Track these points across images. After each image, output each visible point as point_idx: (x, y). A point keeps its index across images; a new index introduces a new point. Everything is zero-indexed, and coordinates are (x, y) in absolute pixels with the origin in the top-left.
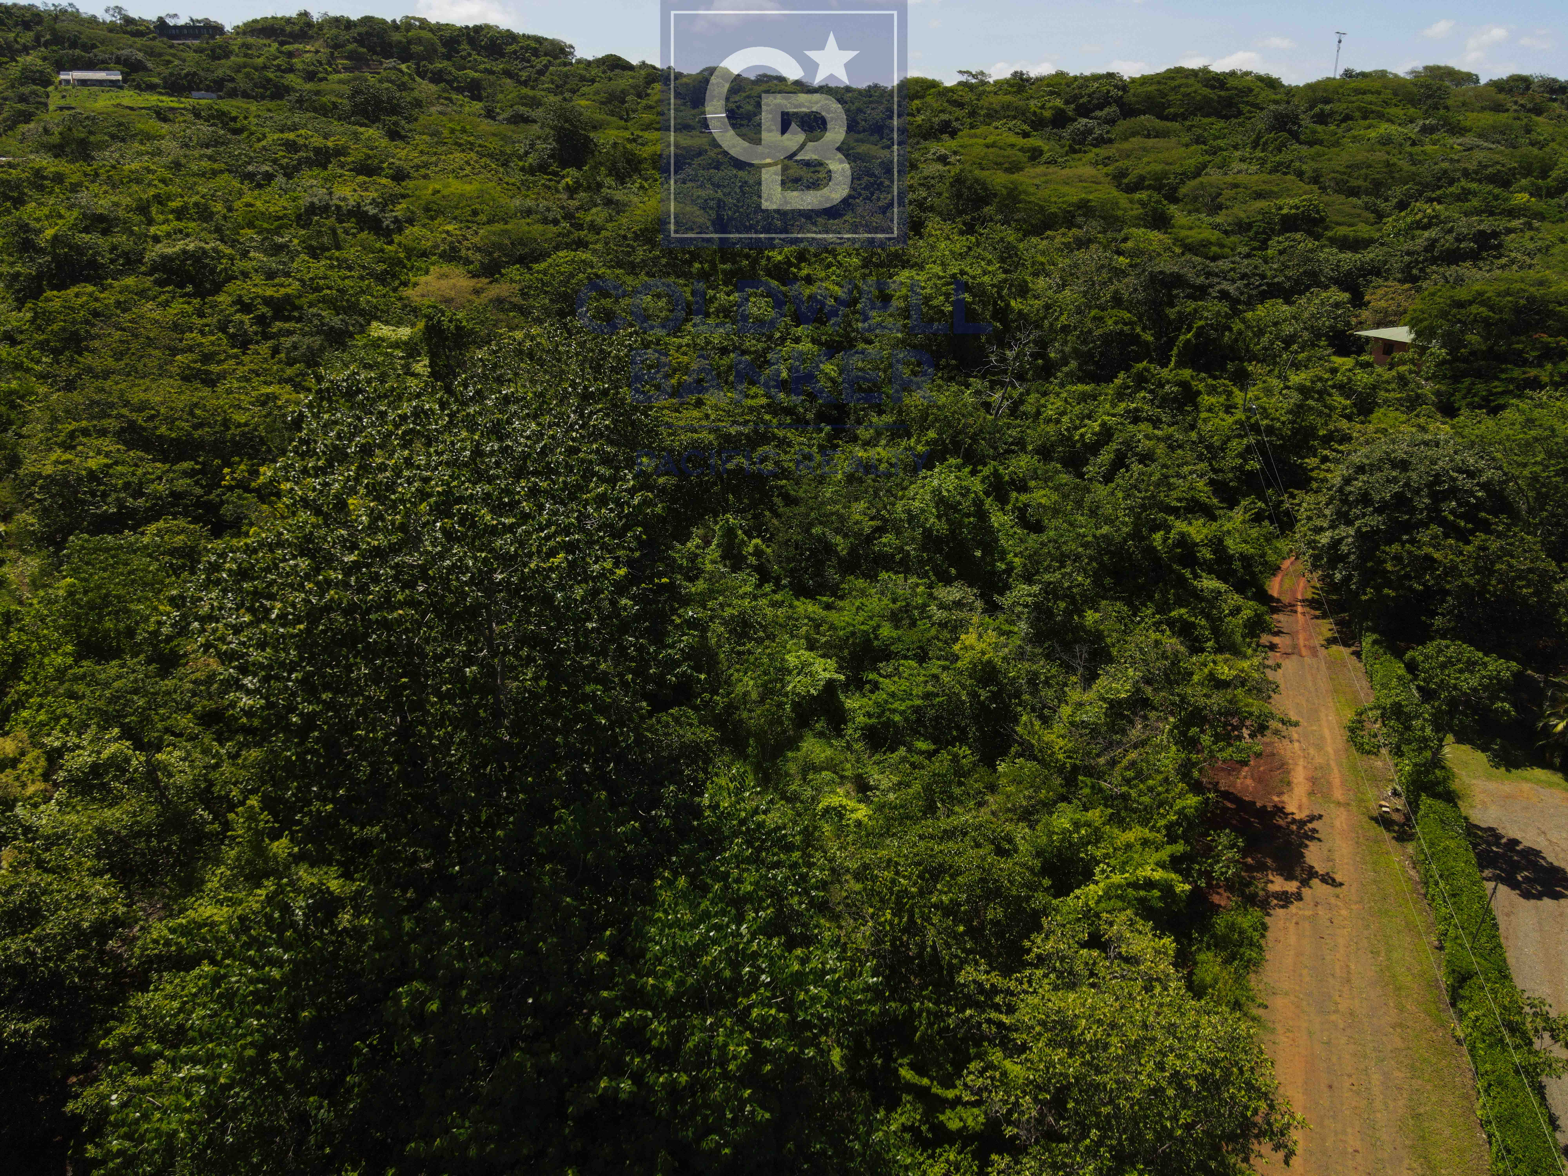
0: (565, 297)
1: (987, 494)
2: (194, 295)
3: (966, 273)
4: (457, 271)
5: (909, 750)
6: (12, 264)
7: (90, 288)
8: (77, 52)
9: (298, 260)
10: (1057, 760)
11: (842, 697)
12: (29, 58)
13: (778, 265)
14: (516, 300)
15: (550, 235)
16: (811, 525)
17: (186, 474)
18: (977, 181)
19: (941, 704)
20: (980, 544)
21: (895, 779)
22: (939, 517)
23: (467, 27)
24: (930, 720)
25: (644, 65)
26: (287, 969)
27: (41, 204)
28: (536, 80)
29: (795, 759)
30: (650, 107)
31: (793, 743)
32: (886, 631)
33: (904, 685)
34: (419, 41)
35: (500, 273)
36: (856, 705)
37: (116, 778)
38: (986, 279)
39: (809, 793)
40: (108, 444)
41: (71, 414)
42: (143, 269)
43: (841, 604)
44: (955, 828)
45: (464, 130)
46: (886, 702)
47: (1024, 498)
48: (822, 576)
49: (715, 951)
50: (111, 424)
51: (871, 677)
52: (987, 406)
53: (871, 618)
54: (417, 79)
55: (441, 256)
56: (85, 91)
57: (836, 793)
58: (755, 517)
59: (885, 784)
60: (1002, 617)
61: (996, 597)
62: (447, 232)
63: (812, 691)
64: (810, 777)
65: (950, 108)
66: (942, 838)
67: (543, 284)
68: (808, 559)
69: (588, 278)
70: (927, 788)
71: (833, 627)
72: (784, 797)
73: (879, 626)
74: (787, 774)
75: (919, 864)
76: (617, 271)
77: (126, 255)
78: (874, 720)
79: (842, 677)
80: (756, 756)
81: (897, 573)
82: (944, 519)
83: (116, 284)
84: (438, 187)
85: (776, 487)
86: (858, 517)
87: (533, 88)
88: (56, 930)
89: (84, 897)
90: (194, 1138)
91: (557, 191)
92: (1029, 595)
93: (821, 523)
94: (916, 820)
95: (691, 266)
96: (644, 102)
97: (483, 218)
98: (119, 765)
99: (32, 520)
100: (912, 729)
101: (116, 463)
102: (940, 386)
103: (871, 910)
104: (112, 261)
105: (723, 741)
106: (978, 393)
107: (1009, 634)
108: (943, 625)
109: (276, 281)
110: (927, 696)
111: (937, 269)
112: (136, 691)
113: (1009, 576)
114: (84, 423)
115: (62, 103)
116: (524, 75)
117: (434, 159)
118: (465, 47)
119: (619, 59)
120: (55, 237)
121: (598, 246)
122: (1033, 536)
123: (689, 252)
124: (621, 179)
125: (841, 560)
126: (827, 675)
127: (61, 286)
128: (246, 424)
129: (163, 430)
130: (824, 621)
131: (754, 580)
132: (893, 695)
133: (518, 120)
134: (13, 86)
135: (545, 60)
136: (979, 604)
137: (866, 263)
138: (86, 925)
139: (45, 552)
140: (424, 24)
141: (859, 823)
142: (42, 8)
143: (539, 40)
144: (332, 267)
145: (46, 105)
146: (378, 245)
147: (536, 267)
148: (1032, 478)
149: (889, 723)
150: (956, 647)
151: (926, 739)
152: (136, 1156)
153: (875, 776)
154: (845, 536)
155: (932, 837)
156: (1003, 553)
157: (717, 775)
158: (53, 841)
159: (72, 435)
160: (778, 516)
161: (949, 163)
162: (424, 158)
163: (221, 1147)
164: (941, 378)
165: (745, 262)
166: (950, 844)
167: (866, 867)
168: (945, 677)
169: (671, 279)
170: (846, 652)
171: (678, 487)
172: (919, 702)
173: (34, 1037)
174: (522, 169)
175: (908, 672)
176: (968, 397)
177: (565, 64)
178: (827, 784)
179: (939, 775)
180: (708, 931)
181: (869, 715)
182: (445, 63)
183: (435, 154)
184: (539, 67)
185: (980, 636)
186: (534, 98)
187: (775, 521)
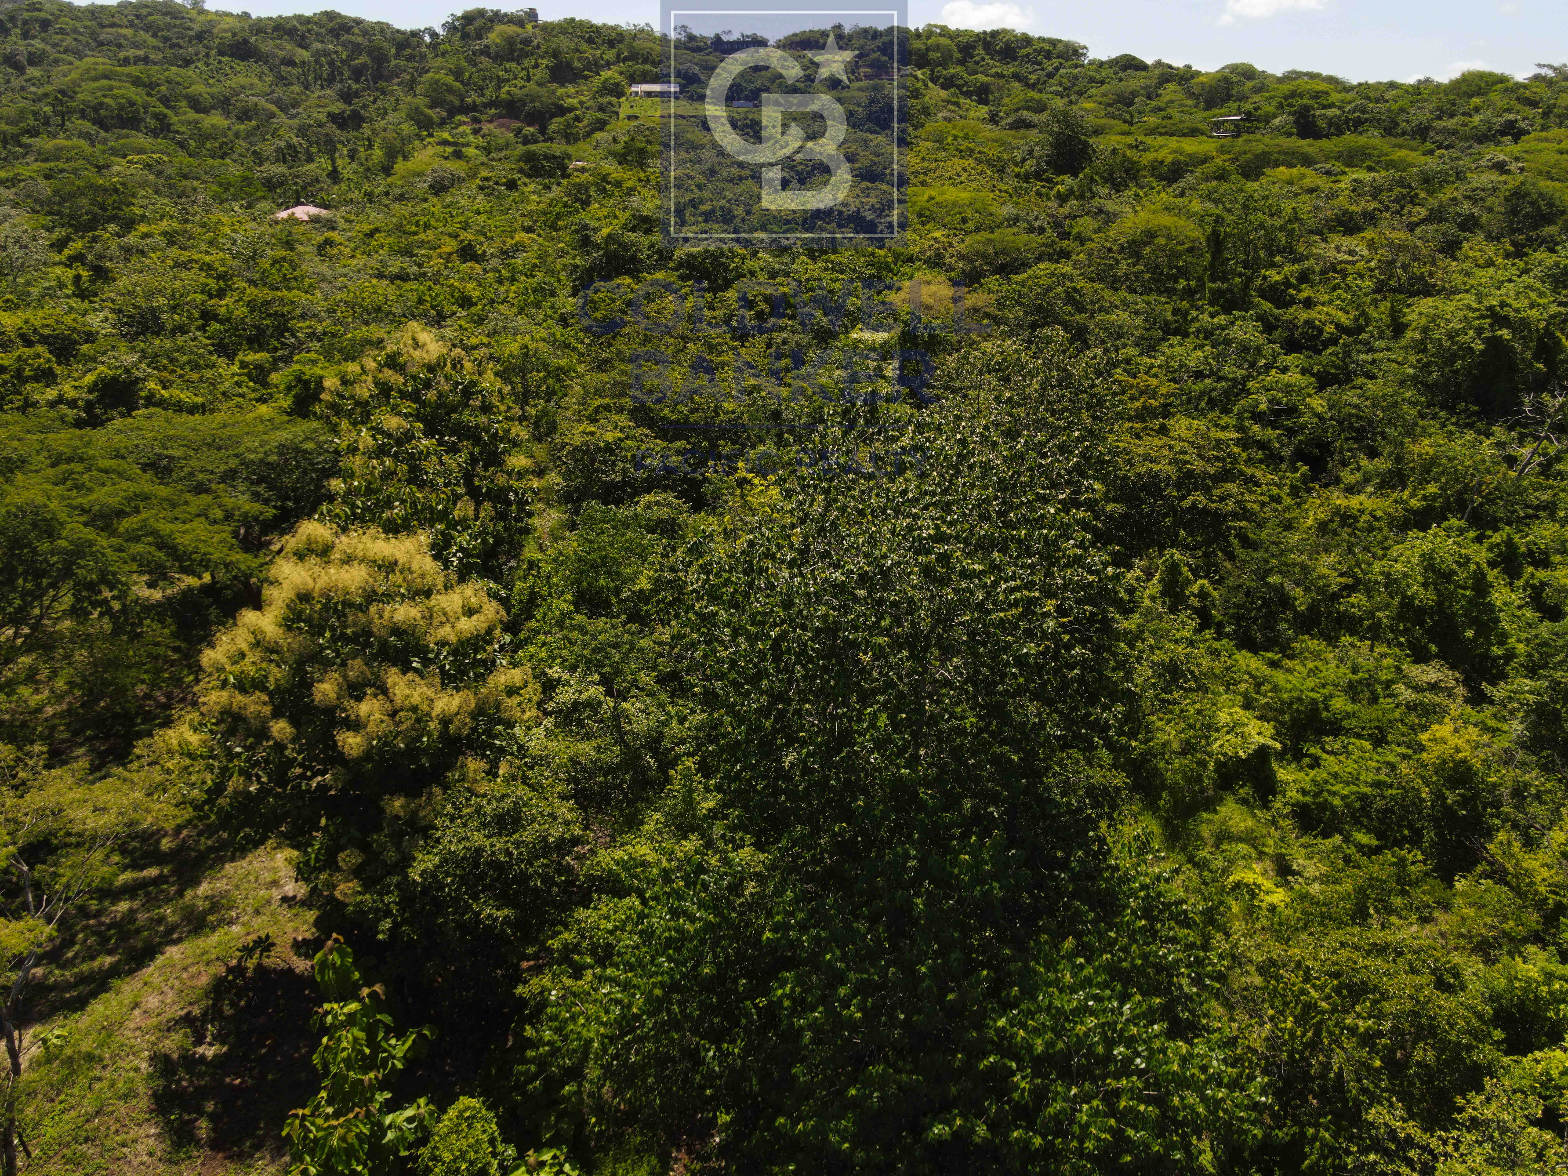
0: (1039, 309)
1: (1492, 564)
2: (708, 290)
3: (1509, 305)
4: (939, 279)
5: (1347, 840)
6: (574, 258)
7: (628, 280)
8: (648, 67)
9: (798, 261)
10: (1536, 893)
11: (1275, 766)
12: (610, 73)
13: (1274, 287)
14: (990, 310)
15: (1034, 245)
16: (1270, 572)
17: (679, 452)
18: (1541, 195)
19: (1393, 797)
20: (1474, 622)
21: (1324, 869)
22: (1425, 585)
23: (985, 33)
24: (1378, 811)
25: (1159, 64)
26: (698, 925)
27: (603, 206)
28: (1045, 82)
29: (1209, 822)
30: (1160, 109)
31: (1211, 805)
32: (1340, 703)
33: (1351, 767)
34: (937, 47)
35: (979, 282)
36: (1290, 778)
37: (589, 717)
38: (1534, 313)
39: (1219, 863)
40: (624, 421)
41: (599, 392)
42: (672, 265)
43: (1290, 663)
44: (1388, 945)
45: (966, 137)
46: (1326, 782)
47: (1542, 574)
48: (1273, 629)
49: (1091, 1022)
50: (627, 402)
51: (1312, 750)
52: (1511, 461)
53: (1324, 686)
54: (930, 84)
55: (925, 262)
56: (649, 101)
57: (1251, 869)
58: (1206, 555)
59: (1311, 871)
60: (1489, 710)
61: (1484, 686)
62: (935, 239)
63: (1241, 753)
64: (1224, 847)
65: (1518, 106)
66: (1369, 953)
67: (1020, 296)
68: (1259, 609)
69: (1066, 292)
70: (1361, 891)
71: (1275, 689)
72: (1191, 860)
73: (1331, 696)
74: (1199, 837)
75: (1336, 975)
76: (1097, 286)
77: (660, 252)
78: (1307, 799)
79: (1278, 746)
80: (1167, 811)
81: (1362, 639)
82: (1431, 588)
83: (649, 277)
84: (933, 194)
85: (1235, 528)
86: (1325, 571)
87: (1040, 91)
88: (530, 839)
89: (553, 817)
90: (605, 1050)
91: (1049, 199)
92: (1531, 692)
93: (1280, 572)
94: (1341, 925)
95: (1176, 281)
96: (1153, 103)
97: (971, 225)
98: (593, 706)
99: (559, 480)
100: (1353, 816)
101: (627, 438)
102: (1451, 433)
103: (1271, 1012)
104: (649, 257)
105: (1134, 788)
106: (1500, 445)
107: (1494, 731)
108: (1412, 708)
109: (778, 280)
110: (1377, 784)
111: (1469, 299)
112: (614, 646)
113: (1506, 663)
114: (607, 401)
115: (630, 112)
116: (1033, 78)
117: (934, 165)
118: (980, 51)
119: (1134, 58)
120: (610, 235)
121: (1082, 257)
122: (1547, 623)
123: (1176, 267)
124: (1117, 186)
125: (1297, 615)
126: (1261, 740)
127: (608, 278)
128: (733, 412)
129: (666, 412)
130: (1266, 680)
131: (1194, 624)
132: (1335, 776)
133: (1021, 125)
134: (594, 98)
135: (1056, 62)
136: (1460, 690)
137: (1380, 288)
138: (551, 839)
139: (563, 508)
140: (945, 32)
141: (1273, 909)
142: (625, 27)
143: (1054, 42)
144: (826, 269)
145: (617, 113)
146: (870, 249)
147: (1015, 278)
148: (1558, 551)
149: (1325, 806)
150: (1424, 737)
151: (1369, 832)
152: (559, 1049)
153: (1299, 860)
154: (1307, 590)
155: (1356, 948)
156: (1502, 639)
157: (1122, 823)
158: (538, 762)
159: (597, 410)
160: (1231, 557)
161: (1508, 172)
162: (925, 164)
163: (625, 1064)
164: (1456, 424)
165: (1237, 280)
166: (1379, 961)
167: (1272, 963)
168: (1404, 768)
169: (1153, 297)
170: (1287, 717)
171: (1126, 516)
172: (1367, 790)
173: (502, 924)
174: (1017, 176)
175: (1358, 753)
176: (1487, 448)
177: (1076, 66)
178: (1243, 858)
179: (1377, 879)
180: (1086, 999)
181: (1304, 792)
182: (959, 68)
183: (936, 160)
184: (1049, 69)
185: (1456, 730)
186: (1039, 101)
187: (1228, 565)
